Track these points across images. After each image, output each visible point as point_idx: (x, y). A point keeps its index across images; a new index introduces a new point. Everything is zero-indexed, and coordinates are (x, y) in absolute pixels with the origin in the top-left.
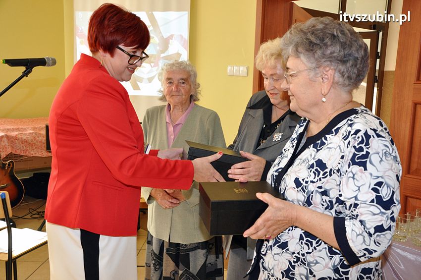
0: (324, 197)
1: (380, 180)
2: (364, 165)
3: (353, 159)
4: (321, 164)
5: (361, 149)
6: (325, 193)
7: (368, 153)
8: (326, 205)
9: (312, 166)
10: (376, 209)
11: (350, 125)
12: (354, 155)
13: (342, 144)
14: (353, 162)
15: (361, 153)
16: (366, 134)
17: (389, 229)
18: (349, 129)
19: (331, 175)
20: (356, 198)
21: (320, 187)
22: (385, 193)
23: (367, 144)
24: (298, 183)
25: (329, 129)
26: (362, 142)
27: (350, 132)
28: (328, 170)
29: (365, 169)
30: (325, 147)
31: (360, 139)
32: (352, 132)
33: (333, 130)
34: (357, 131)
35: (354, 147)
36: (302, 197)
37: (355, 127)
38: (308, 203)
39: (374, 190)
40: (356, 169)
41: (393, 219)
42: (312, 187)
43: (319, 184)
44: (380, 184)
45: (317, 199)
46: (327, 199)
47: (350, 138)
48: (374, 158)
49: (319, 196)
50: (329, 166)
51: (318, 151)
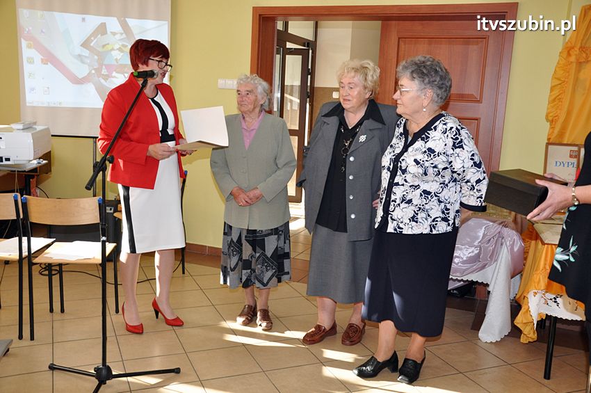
0: (435, 169)
1: (473, 152)
2: (461, 147)
3: (454, 145)
4: (431, 150)
5: (457, 139)
6: (435, 167)
7: (462, 139)
8: (436, 174)
9: (425, 152)
10: (474, 170)
11: (445, 124)
12: (454, 143)
13: (442, 136)
14: (454, 147)
15: (458, 141)
16: (457, 129)
17: (484, 179)
18: (445, 127)
19: (439, 156)
20: (464, 168)
21: (432, 164)
22: (477, 159)
23: (460, 134)
24: (416, 162)
25: (429, 127)
26: (456, 134)
27: (446, 129)
28: (436, 153)
29: (464, 149)
30: (430, 140)
31: (455, 133)
32: (448, 129)
33: (432, 127)
34: (451, 128)
35: (452, 138)
36: (421, 171)
37: (449, 126)
38: (426, 174)
39: (472, 159)
40: (458, 150)
41: (484, 172)
42: (427, 164)
43: (431, 162)
44: (473, 155)
45: (431, 171)
46: (437, 170)
47: (448, 133)
48: (465, 141)
49: (432, 168)
50: (437, 151)
51: (426, 142)
